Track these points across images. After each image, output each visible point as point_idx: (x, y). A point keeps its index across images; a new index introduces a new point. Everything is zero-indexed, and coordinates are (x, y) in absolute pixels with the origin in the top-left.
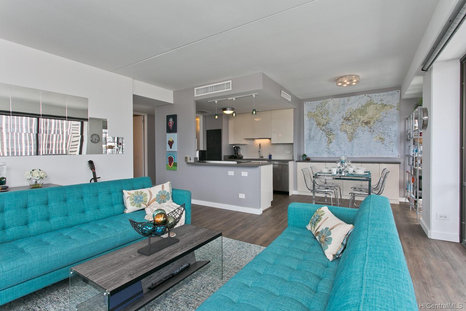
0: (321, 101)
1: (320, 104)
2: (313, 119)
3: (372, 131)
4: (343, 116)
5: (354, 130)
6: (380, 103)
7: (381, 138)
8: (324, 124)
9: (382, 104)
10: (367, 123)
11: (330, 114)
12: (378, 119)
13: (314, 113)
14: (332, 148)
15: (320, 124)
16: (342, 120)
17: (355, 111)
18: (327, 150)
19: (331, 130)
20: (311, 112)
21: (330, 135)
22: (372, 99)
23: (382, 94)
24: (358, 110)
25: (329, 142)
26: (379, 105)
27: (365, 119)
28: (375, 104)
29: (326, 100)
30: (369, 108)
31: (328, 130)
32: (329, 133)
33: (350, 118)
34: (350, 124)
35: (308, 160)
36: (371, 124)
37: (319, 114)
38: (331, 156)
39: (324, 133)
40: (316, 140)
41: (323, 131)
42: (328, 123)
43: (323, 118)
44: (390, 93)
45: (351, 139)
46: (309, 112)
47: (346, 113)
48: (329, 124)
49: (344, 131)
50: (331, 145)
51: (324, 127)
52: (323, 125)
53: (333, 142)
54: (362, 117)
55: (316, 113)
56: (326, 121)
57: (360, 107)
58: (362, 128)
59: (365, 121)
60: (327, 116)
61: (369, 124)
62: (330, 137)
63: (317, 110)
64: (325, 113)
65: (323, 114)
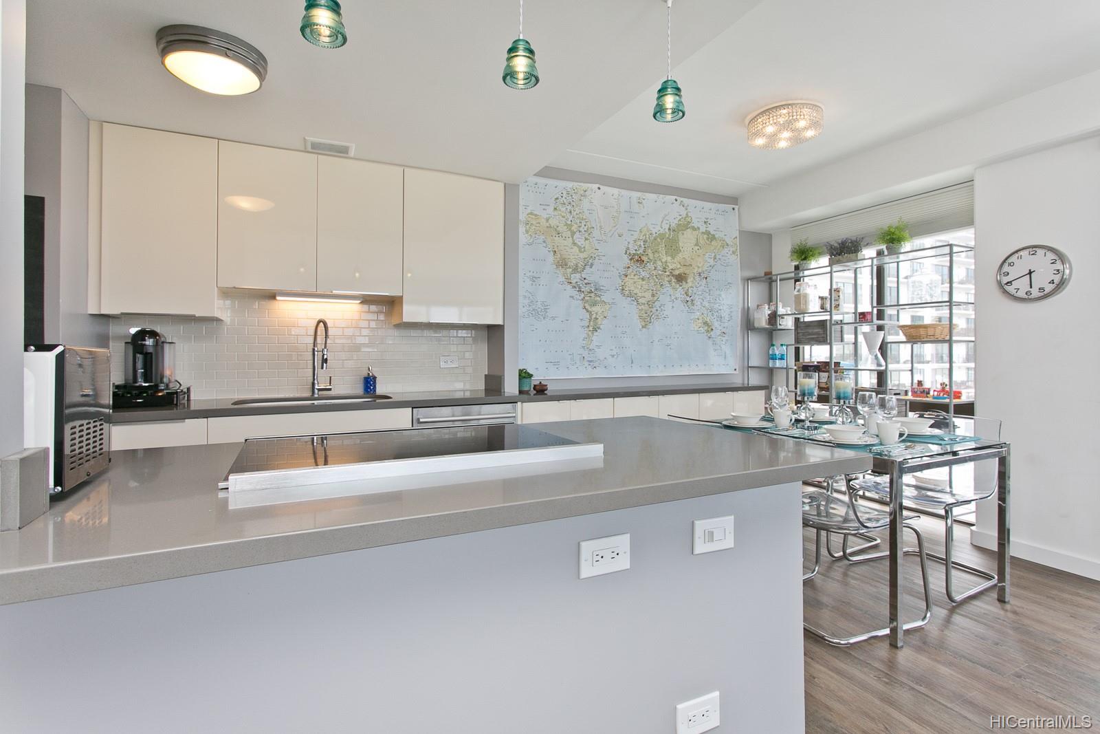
0: (570, 185)
1: (565, 192)
2: (544, 242)
3: (689, 302)
4: (628, 249)
5: (653, 295)
6: (703, 229)
7: (706, 323)
8: (577, 265)
9: (708, 233)
10: (681, 278)
11: (596, 233)
12: (700, 270)
13: (547, 220)
14: (599, 347)
15: (566, 265)
16: (626, 259)
17: (655, 239)
18: (585, 353)
19: (596, 289)
20: (536, 215)
21: (594, 304)
22: (689, 215)
23: (708, 205)
24: (662, 236)
25: (591, 329)
26: (703, 233)
27: (674, 264)
28: (694, 229)
29: (585, 186)
30: (685, 236)
31: (587, 289)
32: (590, 294)
33: (644, 258)
34: (643, 274)
35: (541, 391)
36: (689, 281)
37: (562, 228)
38: (600, 373)
39: (574, 293)
40: (553, 318)
41: (575, 287)
42: (588, 263)
43: (574, 244)
44: (722, 206)
45: (647, 320)
46: (531, 214)
47: (635, 241)
48: (592, 266)
49: (630, 295)
50: (596, 338)
51: (578, 275)
52: (575, 270)
53: (601, 327)
54: (669, 258)
55: (553, 222)
56: (582, 255)
57: (667, 230)
58: (671, 291)
59: (677, 272)
60: (586, 239)
61: (684, 283)
62: (595, 309)
63: (556, 213)
64: (581, 229)
65: (574, 228)
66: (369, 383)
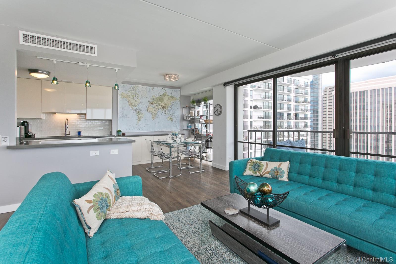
0: (133, 86)
1: (132, 87)
2: (126, 99)
3: (166, 113)
4: (149, 101)
5: (156, 112)
6: (170, 95)
7: (171, 118)
8: (135, 105)
9: (172, 96)
10: (164, 108)
11: (140, 97)
12: (169, 106)
13: (127, 94)
14: (141, 124)
15: (132, 105)
16: (148, 103)
17: (157, 98)
18: (137, 126)
19: (140, 111)
20: (124, 93)
21: (140, 114)
22: (166, 92)
23: (172, 90)
24: (159, 97)
25: (139, 120)
26: (170, 96)
27: (162, 104)
28: (168, 95)
29: (137, 86)
30: (165, 97)
31: (138, 110)
32: (139, 112)
33: (154, 103)
34: (153, 107)
35: (124, 135)
36: (166, 108)
37: (131, 96)
38: (141, 131)
39: (134, 112)
40: (128, 118)
41: (134, 110)
42: (138, 104)
43: (134, 100)
44: (176, 90)
45: (154, 118)
46: (122, 93)
47: (151, 99)
48: (139, 105)
49: (150, 112)
50: (140, 122)
51: (135, 107)
52: (134, 106)
53: (142, 120)
54: (161, 103)
55: (128, 95)
56: (137, 102)
57: (160, 96)
58: (161, 111)
59: (163, 106)
60: (137, 99)
61: (165, 109)
62: (140, 115)
63: (129, 92)
64: (136, 96)
65: (134, 96)
66: (79, 133)
